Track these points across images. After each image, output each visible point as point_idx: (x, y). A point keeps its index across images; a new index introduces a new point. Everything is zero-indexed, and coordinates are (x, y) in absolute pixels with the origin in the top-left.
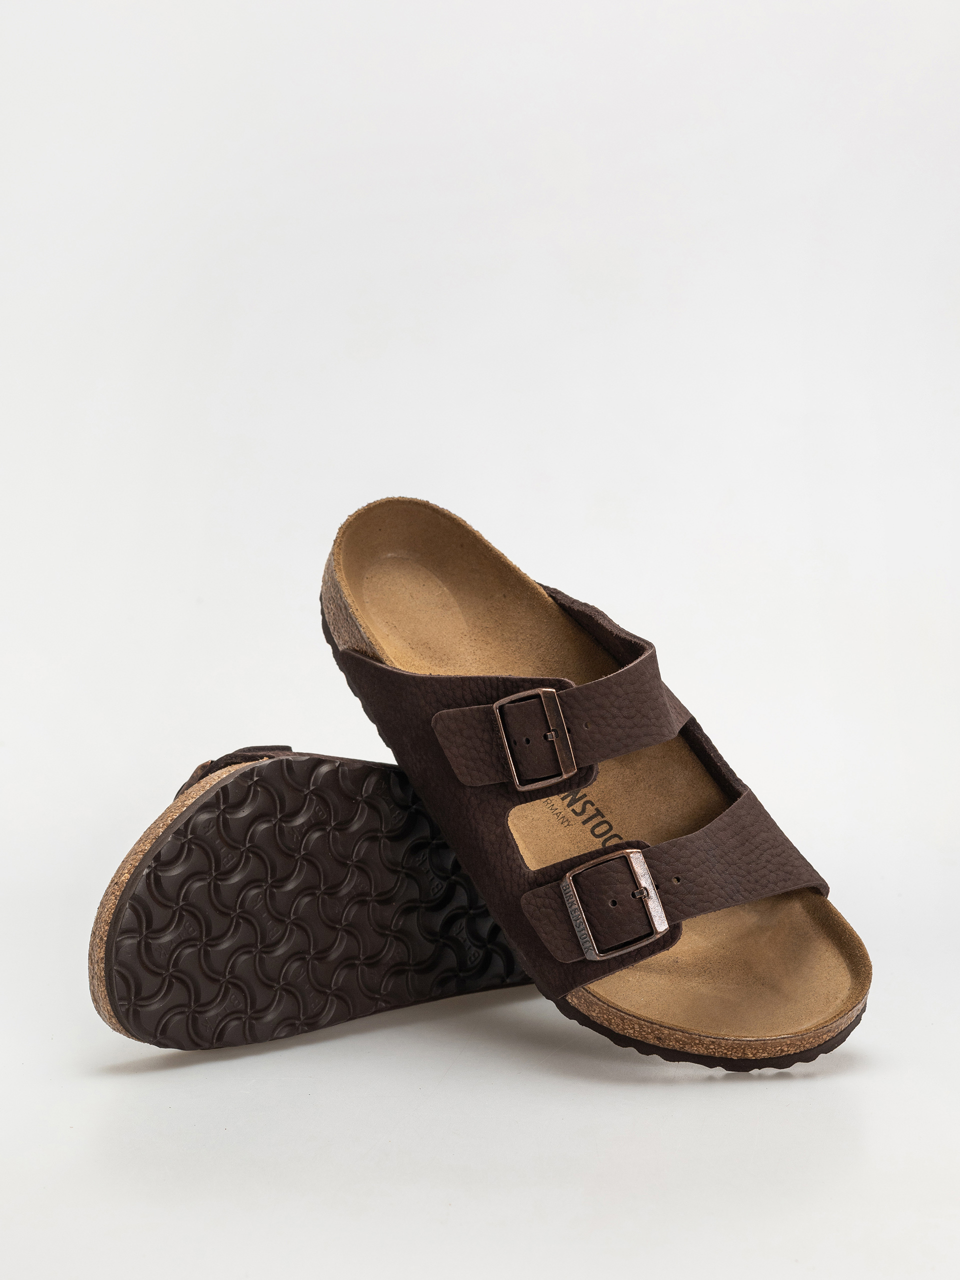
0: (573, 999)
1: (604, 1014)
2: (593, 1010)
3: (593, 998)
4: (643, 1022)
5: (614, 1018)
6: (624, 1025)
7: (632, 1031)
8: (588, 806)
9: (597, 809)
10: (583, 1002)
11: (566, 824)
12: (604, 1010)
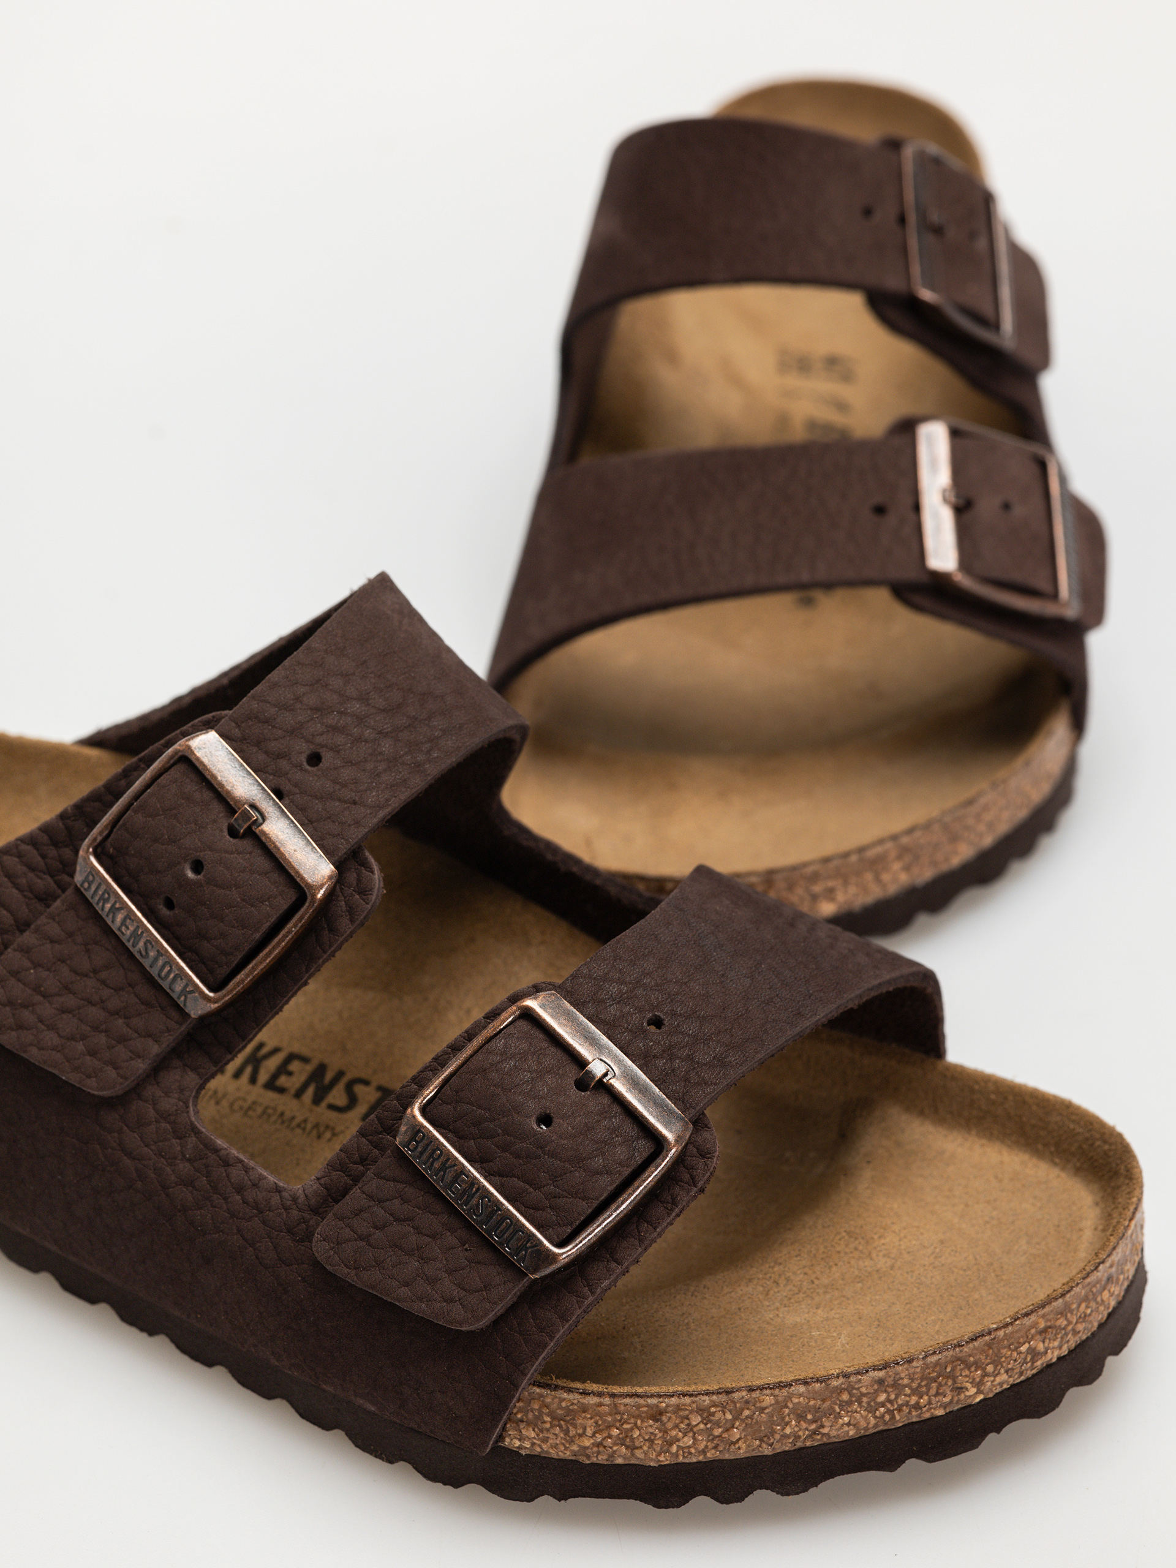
0: (524, 1432)
1: (609, 1427)
2: (580, 1431)
3: (571, 1396)
4: (706, 1398)
5: (635, 1424)
6: (666, 1432)
7: (688, 1441)
8: (359, 1089)
9: (380, 1088)
10: (548, 1426)
11: (328, 1135)
12: (606, 1414)
